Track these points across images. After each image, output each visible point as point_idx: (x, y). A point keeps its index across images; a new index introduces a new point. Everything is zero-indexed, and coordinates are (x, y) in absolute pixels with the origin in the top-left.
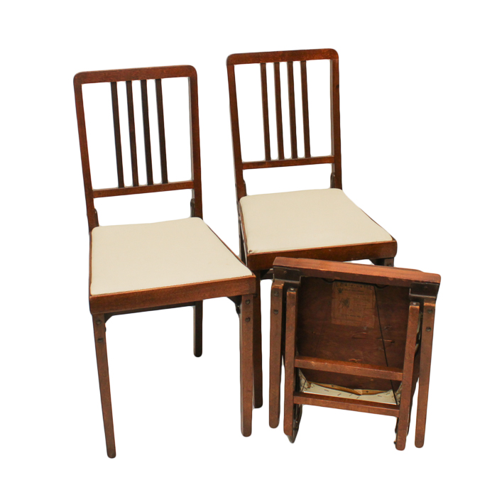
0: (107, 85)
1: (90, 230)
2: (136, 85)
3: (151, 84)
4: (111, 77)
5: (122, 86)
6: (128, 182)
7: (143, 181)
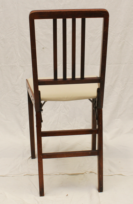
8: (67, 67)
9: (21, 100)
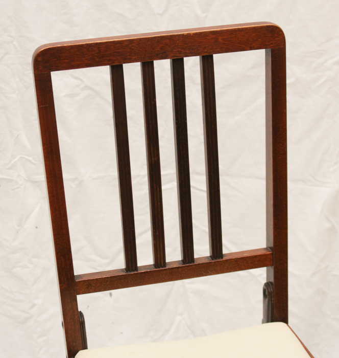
1: (71, 354)
3: (192, 65)
4: (109, 55)
5: (132, 72)
6: (145, 258)
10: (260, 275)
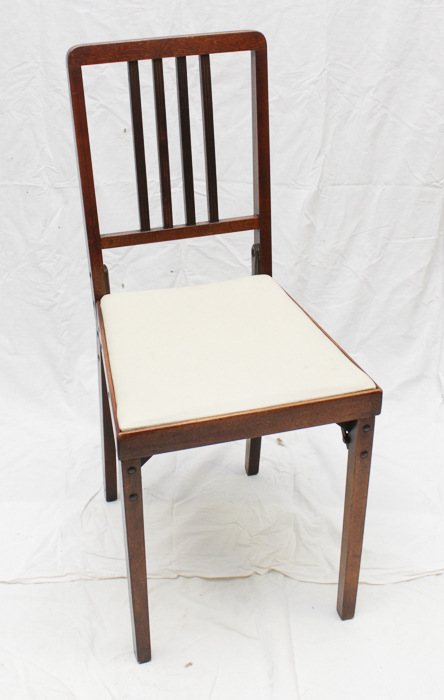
0: (122, 67)
1: (98, 298)
2: (169, 64)
4: (127, 53)
5: (145, 67)
6: (156, 222)
7: (179, 219)
8: (195, 190)
9: (58, 294)
10: (249, 237)
